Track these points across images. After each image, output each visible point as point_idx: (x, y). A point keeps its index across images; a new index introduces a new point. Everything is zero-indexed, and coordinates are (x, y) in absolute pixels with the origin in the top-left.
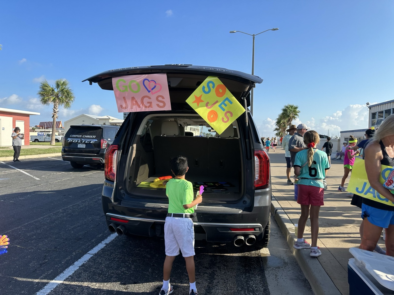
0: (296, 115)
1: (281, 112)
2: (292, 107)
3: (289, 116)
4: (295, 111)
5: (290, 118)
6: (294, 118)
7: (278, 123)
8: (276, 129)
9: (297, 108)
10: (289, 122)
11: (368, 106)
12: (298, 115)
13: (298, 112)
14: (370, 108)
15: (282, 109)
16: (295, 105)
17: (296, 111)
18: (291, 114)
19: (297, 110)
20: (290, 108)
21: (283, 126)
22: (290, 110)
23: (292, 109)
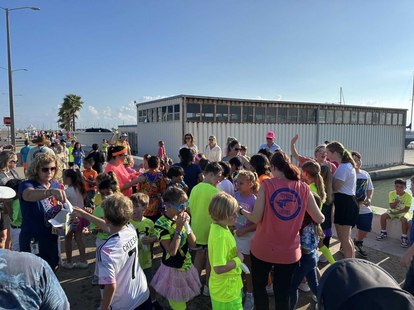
0: (80, 106)
1: (63, 102)
2: (74, 96)
3: (71, 107)
4: (77, 102)
5: (73, 109)
6: (78, 109)
7: (61, 113)
8: (60, 120)
9: (80, 98)
10: (73, 114)
11: (136, 104)
12: (81, 106)
13: (82, 103)
14: (137, 106)
15: (64, 98)
16: (77, 95)
17: (79, 102)
18: (74, 104)
19: (81, 100)
20: (73, 98)
21: (67, 117)
22: (72, 100)
23: (74, 99)
